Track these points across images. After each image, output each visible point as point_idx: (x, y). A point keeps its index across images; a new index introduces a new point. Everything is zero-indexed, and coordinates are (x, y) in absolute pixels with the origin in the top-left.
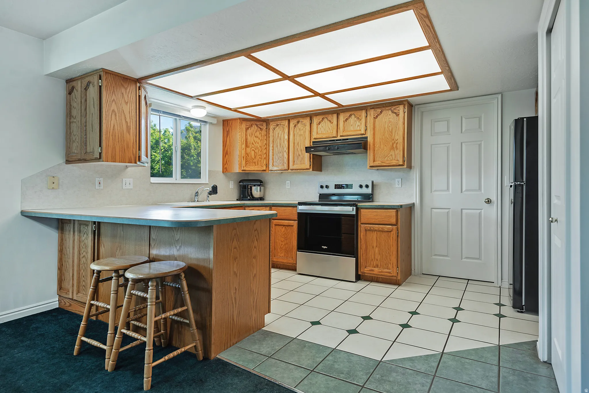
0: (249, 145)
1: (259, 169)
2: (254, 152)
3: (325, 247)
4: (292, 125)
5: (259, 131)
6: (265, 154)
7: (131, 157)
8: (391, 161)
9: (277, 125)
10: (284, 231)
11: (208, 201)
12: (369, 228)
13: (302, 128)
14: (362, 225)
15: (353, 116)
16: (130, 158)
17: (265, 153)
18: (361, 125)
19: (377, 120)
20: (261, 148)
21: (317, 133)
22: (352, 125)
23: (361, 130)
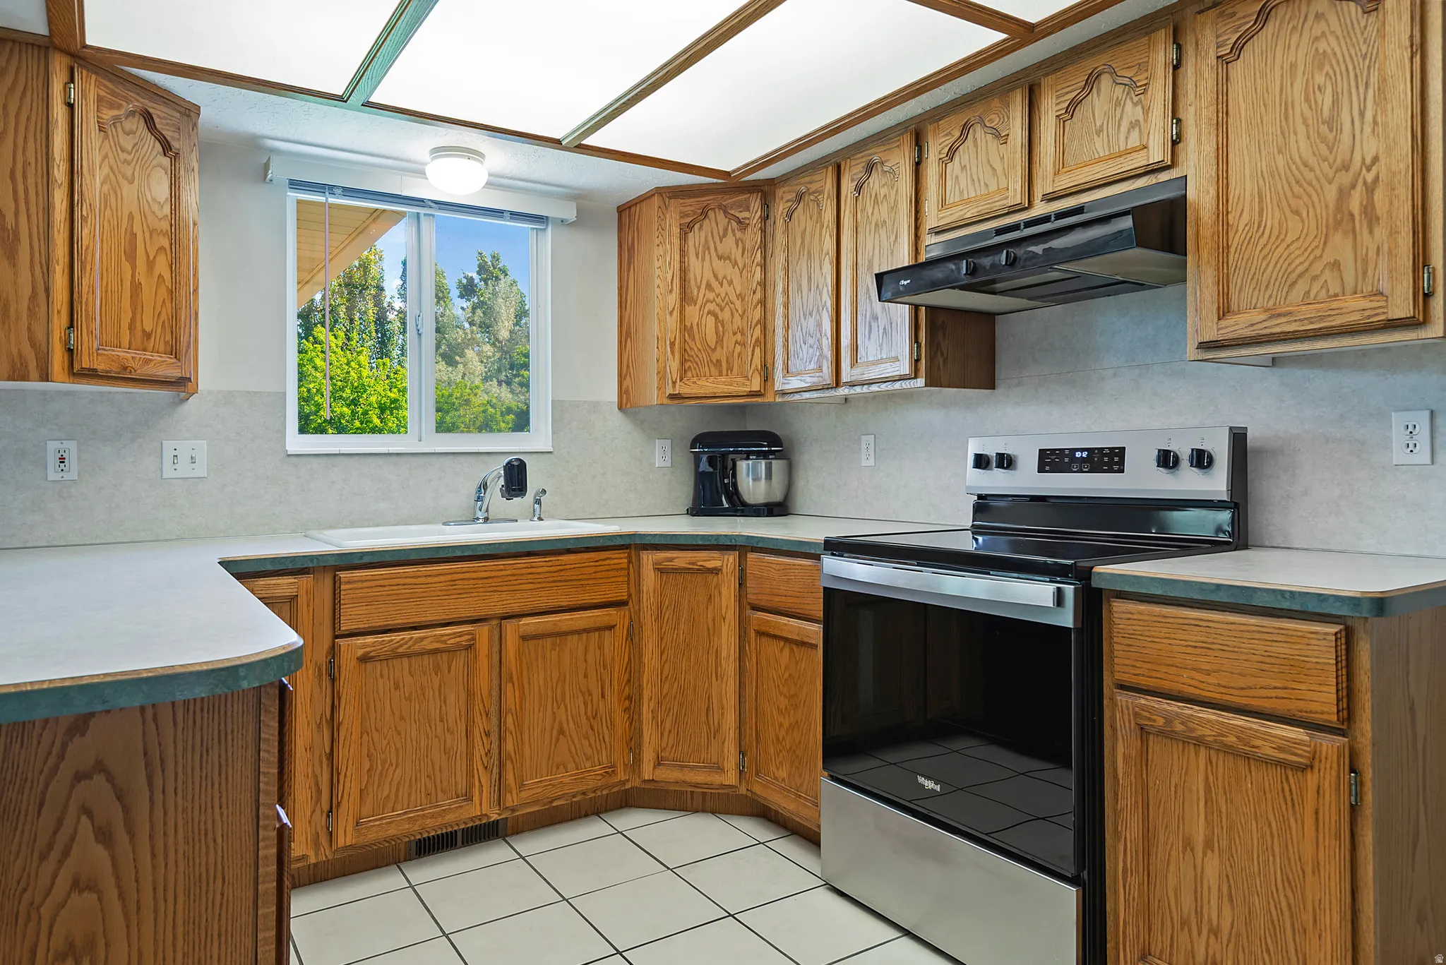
0: (695, 292)
1: (733, 389)
2: (713, 318)
3: (929, 784)
4: (848, 186)
5: (733, 231)
6: (756, 325)
7: (20, 356)
8: (1335, 305)
9: (800, 197)
10: (787, 668)
11: (536, 519)
12: (1161, 721)
13: (884, 191)
14: (1123, 698)
15: (1106, 81)
16: (17, 360)
17: (759, 322)
18: (1146, 121)
19: (1237, 69)
20: (742, 300)
21: (943, 204)
22: (1099, 132)
23: (1145, 147)
